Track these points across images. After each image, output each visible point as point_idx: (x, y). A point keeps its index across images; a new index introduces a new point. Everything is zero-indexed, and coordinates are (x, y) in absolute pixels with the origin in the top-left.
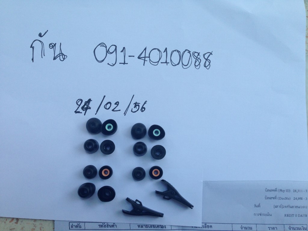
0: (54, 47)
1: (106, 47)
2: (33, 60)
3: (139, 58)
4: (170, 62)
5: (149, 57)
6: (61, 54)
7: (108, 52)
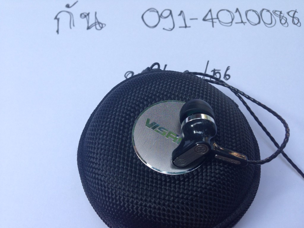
0: (87, 17)
1: (157, 12)
2: (58, 32)
3: (204, 20)
4: (246, 21)
5: (218, 18)
6: (97, 23)
7: (160, 16)
